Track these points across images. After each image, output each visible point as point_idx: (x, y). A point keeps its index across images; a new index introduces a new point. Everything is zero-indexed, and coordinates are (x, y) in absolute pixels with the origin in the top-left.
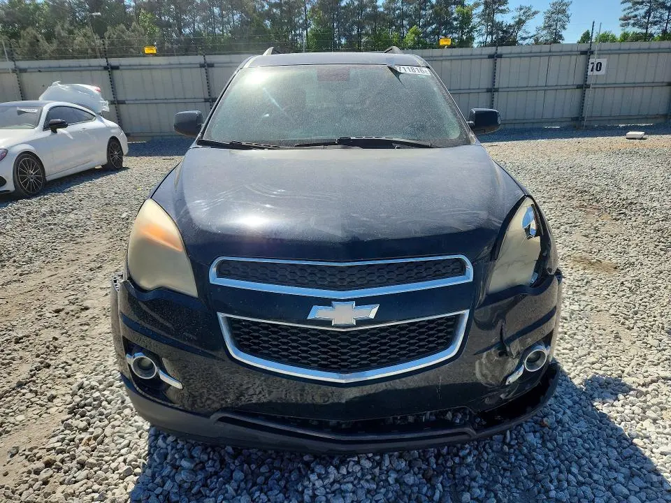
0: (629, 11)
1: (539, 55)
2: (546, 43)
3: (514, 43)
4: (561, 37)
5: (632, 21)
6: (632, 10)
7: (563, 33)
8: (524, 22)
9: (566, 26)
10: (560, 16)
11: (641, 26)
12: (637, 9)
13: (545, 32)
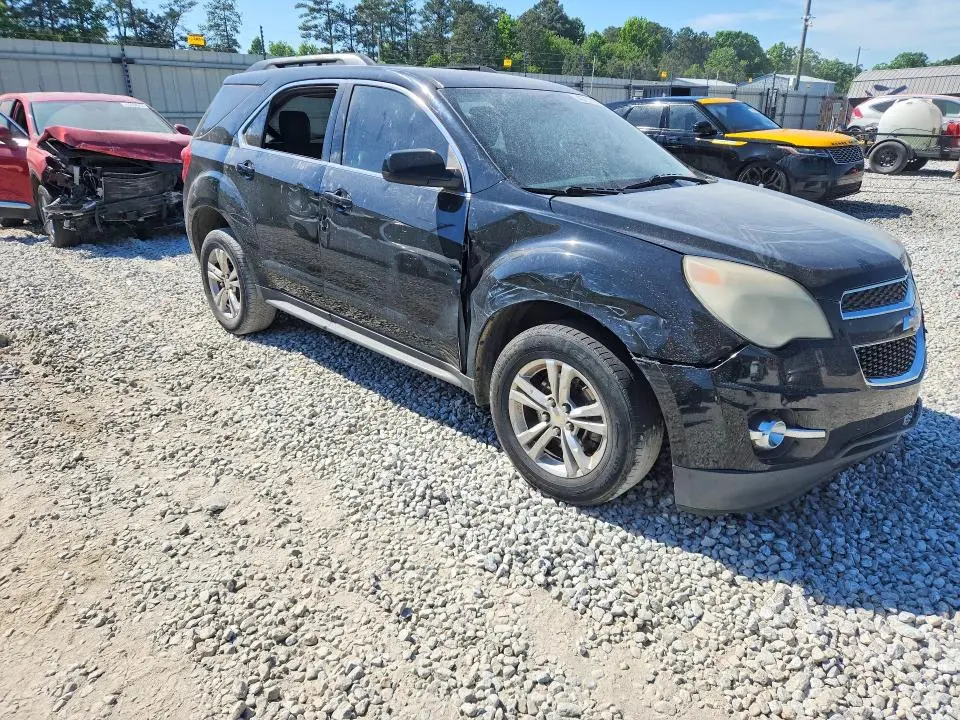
0: (306, 18)
1: (203, 65)
2: (217, 49)
3: (170, 44)
4: (235, 42)
5: (313, 33)
6: (310, 18)
7: (237, 37)
8: (178, 15)
9: (238, 29)
10: (227, 13)
11: (325, 40)
12: (315, 18)
13: (212, 33)
